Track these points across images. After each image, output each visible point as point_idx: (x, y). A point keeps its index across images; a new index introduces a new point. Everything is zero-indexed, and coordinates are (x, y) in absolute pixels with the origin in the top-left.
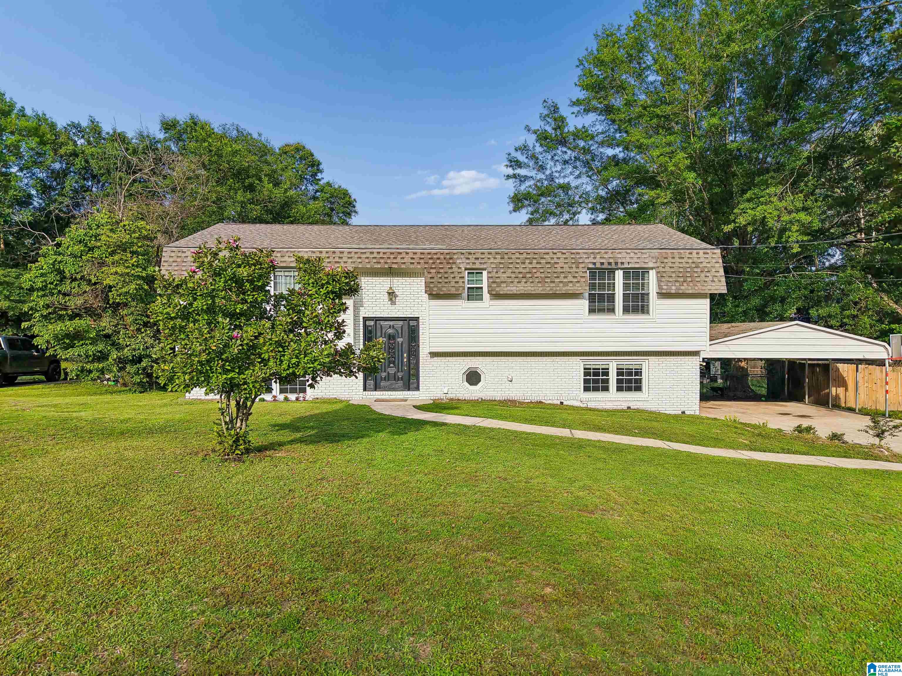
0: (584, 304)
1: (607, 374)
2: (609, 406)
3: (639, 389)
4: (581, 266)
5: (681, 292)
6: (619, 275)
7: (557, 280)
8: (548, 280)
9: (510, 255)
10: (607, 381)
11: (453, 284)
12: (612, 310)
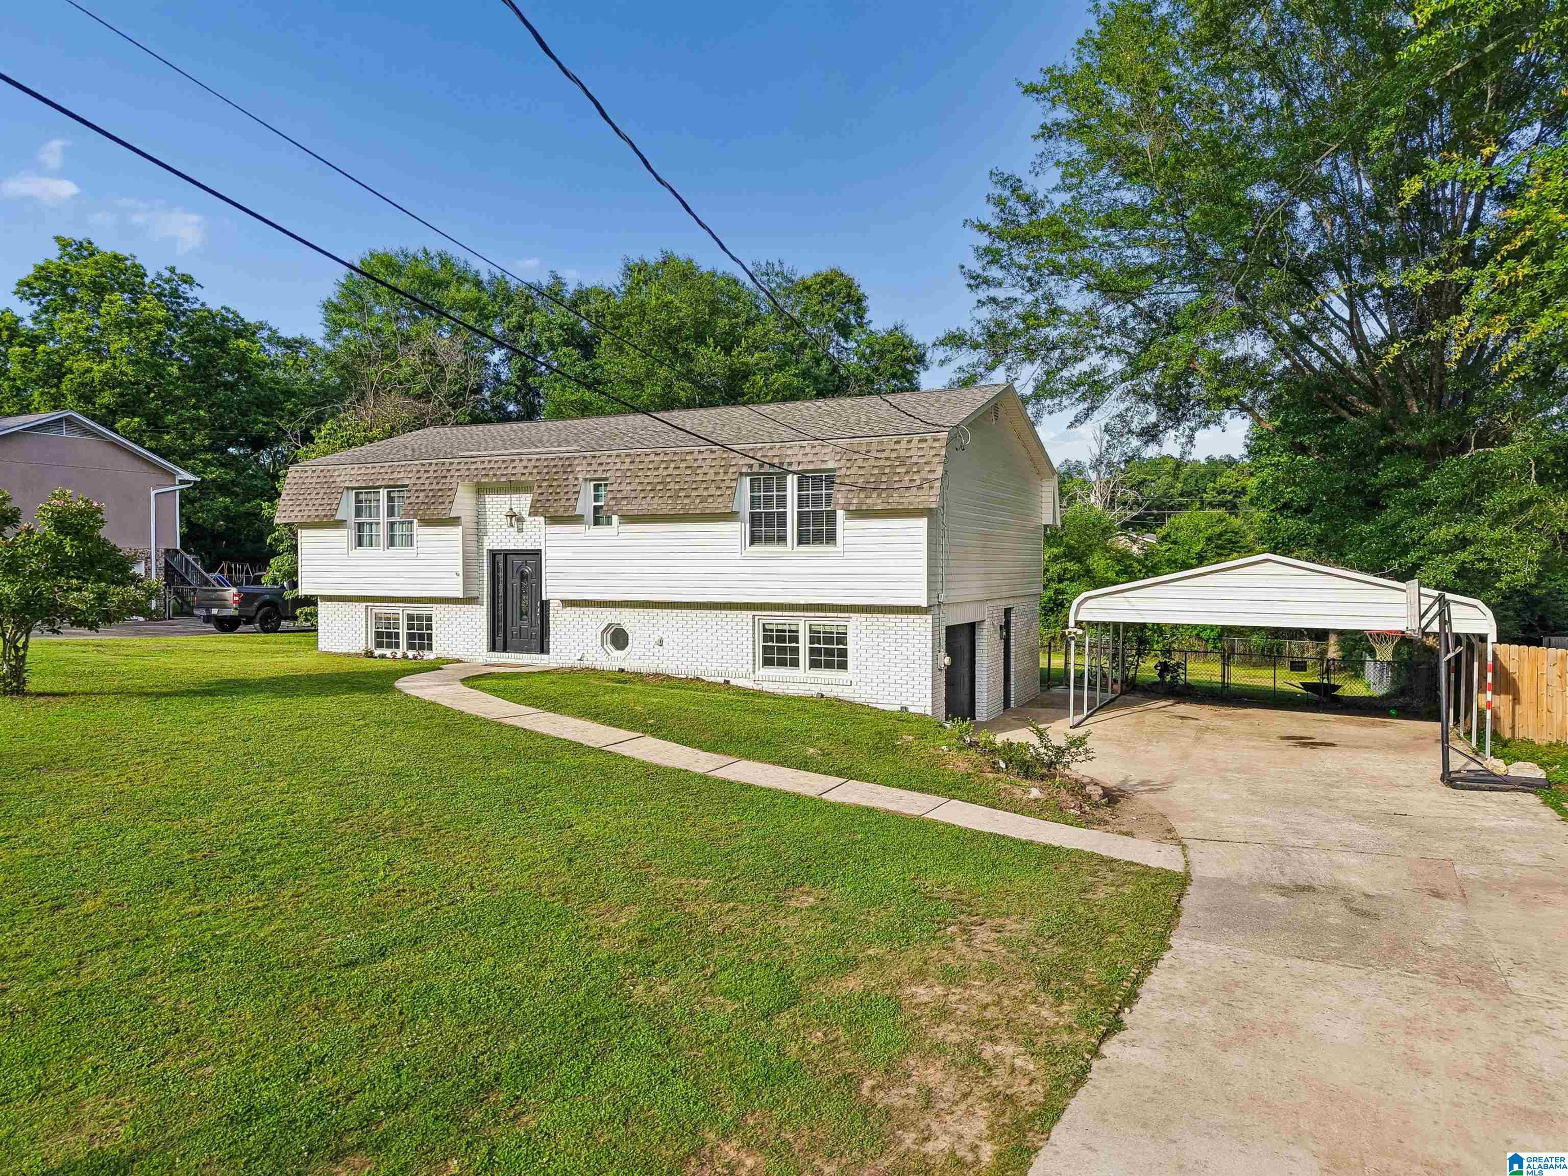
0: (738, 530)
1: (795, 639)
2: (793, 690)
3: (843, 666)
4: (732, 470)
5: (864, 507)
6: (791, 482)
7: (694, 494)
8: (682, 494)
9: (642, 458)
10: (796, 650)
11: (563, 502)
12: (782, 539)
